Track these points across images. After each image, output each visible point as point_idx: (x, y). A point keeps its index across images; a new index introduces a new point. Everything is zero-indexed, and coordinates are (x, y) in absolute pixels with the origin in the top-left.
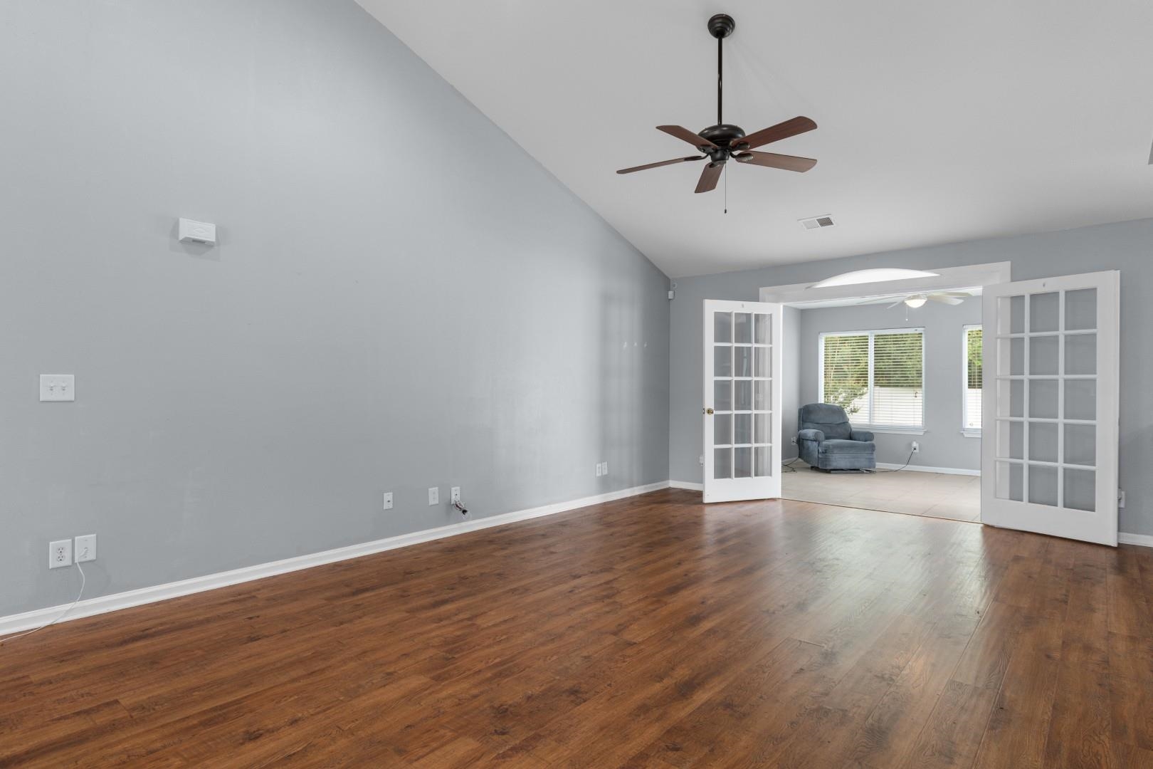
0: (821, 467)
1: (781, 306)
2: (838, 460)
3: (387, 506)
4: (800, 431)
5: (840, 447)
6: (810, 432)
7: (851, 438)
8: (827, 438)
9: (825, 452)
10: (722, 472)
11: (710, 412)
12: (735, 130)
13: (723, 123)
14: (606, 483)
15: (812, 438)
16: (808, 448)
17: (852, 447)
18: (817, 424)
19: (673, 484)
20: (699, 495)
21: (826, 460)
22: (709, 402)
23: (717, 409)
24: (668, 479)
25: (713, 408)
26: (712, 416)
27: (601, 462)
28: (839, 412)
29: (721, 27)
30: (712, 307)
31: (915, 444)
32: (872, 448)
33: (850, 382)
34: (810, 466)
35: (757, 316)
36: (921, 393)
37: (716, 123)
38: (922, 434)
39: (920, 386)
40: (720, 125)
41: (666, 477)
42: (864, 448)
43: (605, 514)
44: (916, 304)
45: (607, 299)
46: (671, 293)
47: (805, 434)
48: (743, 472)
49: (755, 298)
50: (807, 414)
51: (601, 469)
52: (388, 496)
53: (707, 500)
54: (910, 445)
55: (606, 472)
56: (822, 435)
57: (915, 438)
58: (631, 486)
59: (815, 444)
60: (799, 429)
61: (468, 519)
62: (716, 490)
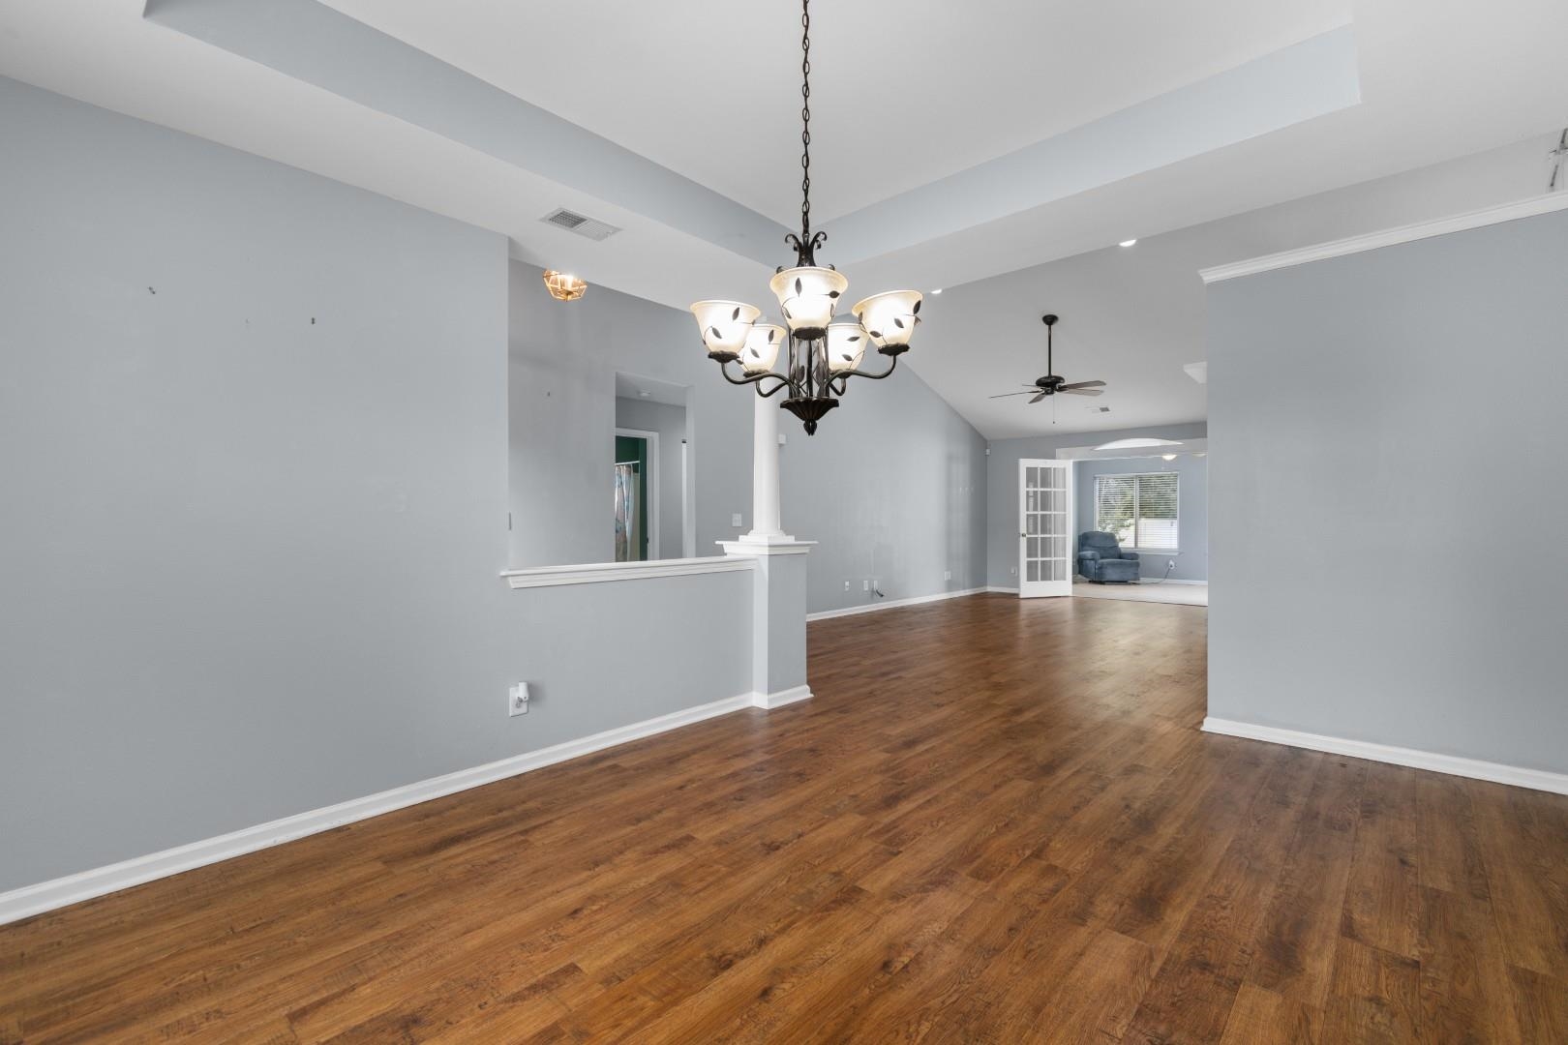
0: (1099, 581)
1: (1072, 461)
2: (1111, 574)
3: (847, 589)
4: (1082, 553)
5: (1113, 565)
6: (1088, 553)
7: (1120, 558)
8: (1102, 558)
9: (1100, 568)
10: (1031, 577)
11: (1024, 535)
12: (1059, 379)
13: (1053, 374)
14: (950, 585)
15: (1090, 557)
16: (1087, 566)
17: (1121, 564)
18: (1094, 547)
19: (990, 589)
20: (1017, 595)
21: (1101, 574)
22: (1023, 529)
23: (1029, 533)
24: (986, 585)
25: (1025, 532)
26: (1025, 538)
27: (947, 570)
28: (1111, 537)
29: (1050, 320)
30: (1025, 464)
31: (1171, 563)
32: (1138, 565)
33: (1118, 513)
34: (1088, 580)
35: (1055, 469)
36: (1176, 522)
37: (1047, 375)
38: (1176, 554)
39: (1175, 517)
40: (1050, 376)
41: (985, 584)
42: (1131, 565)
43: (951, 605)
44: (1169, 457)
45: (950, 458)
46: (988, 451)
47: (1084, 555)
48: (1046, 577)
49: (1053, 457)
50: (1084, 540)
51: (947, 576)
52: (847, 583)
53: (1021, 596)
54: (1167, 564)
55: (950, 578)
56: (1098, 556)
57: (1171, 558)
58: (964, 589)
59: (1092, 562)
60: (1079, 551)
61: (883, 601)
62: (1028, 589)
